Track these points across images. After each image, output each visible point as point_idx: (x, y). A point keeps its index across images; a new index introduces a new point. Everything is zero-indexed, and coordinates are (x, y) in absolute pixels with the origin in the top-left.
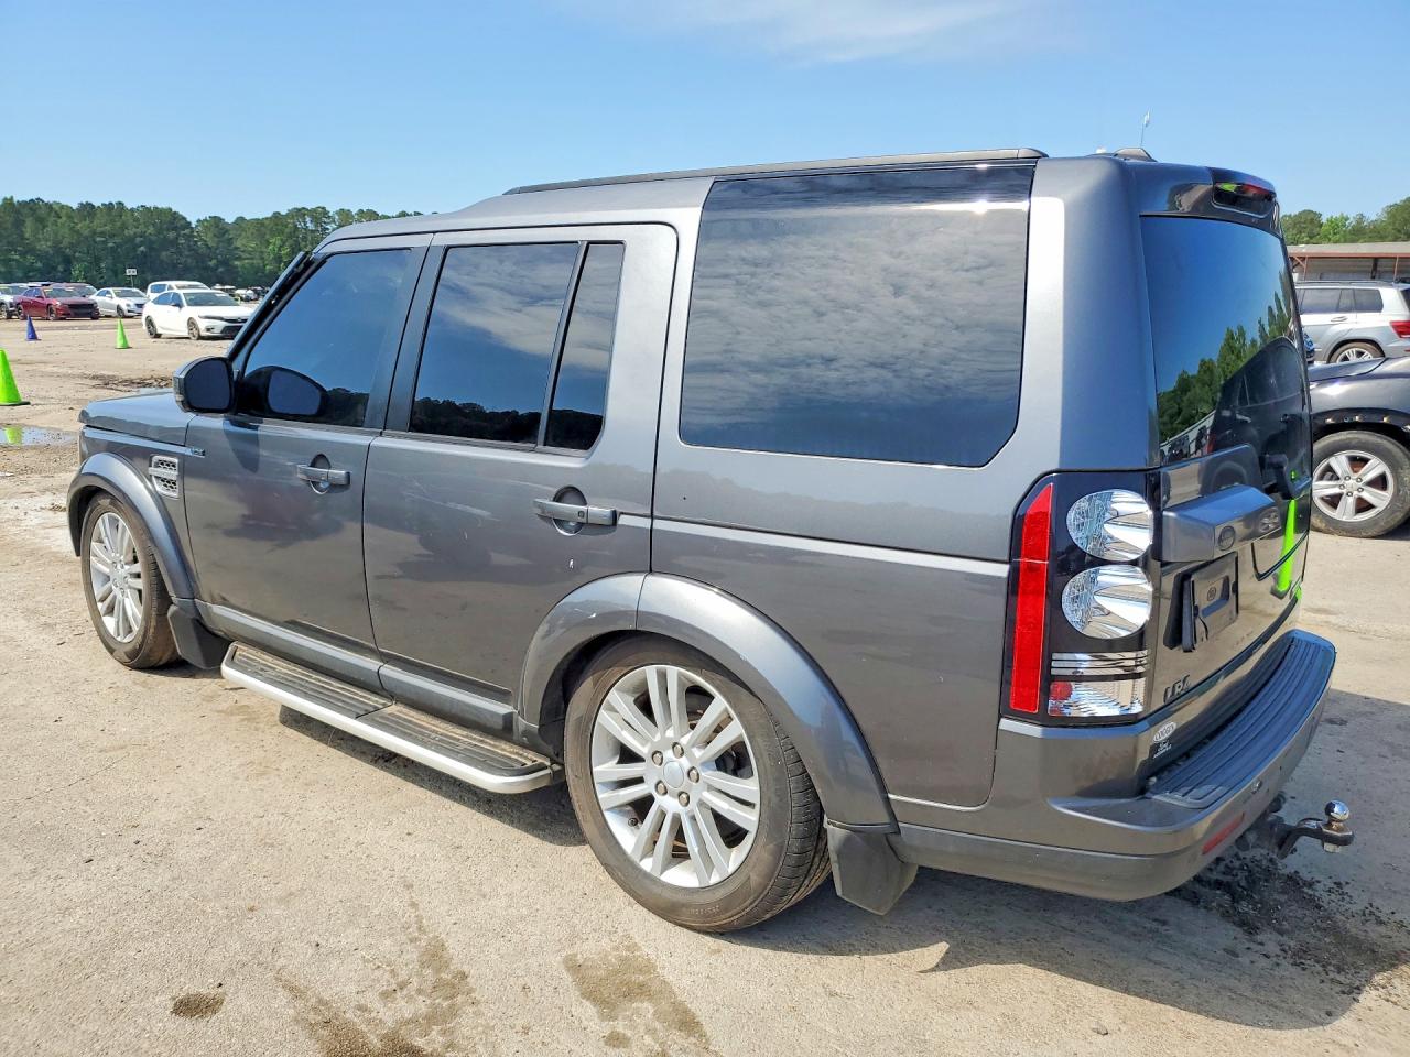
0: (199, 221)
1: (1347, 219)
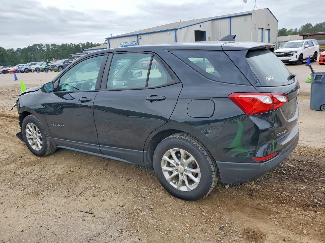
0: (8, 49)
1: (293, 30)
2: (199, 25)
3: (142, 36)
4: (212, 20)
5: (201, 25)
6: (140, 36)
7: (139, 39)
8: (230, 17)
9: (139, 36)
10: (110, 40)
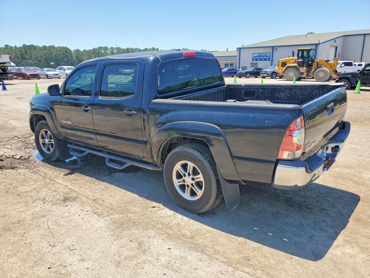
0: (74, 50)
2: (334, 40)
3: (278, 48)
4: (344, 36)
5: (335, 41)
6: (276, 48)
7: (274, 51)
8: (365, 35)
9: (274, 48)
10: (242, 50)
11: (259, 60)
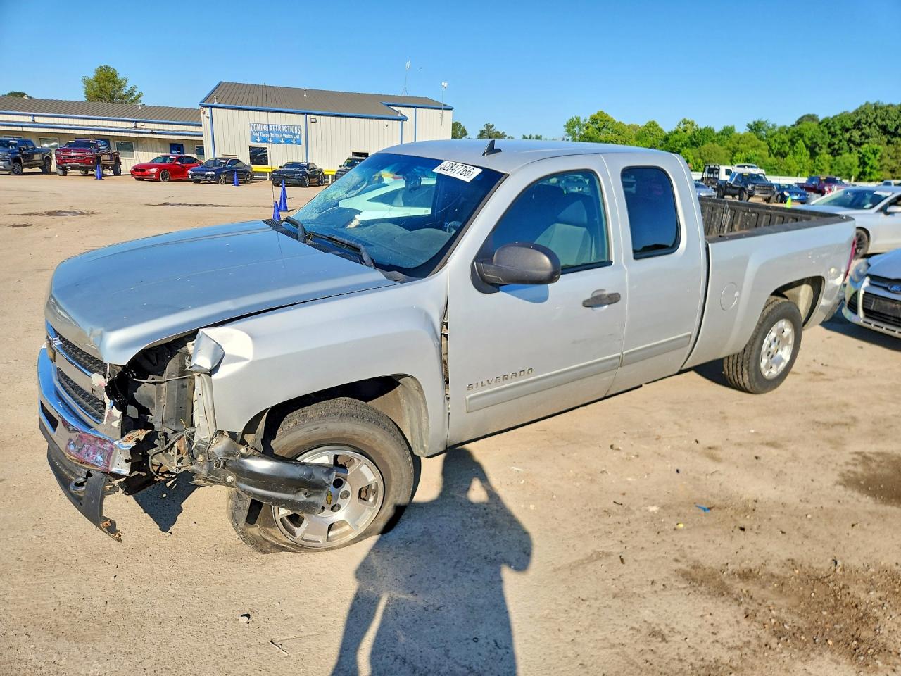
3: (318, 118)
6: (314, 117)
7: (309, 123)
9: (310, 116)
11: (271, 141)
